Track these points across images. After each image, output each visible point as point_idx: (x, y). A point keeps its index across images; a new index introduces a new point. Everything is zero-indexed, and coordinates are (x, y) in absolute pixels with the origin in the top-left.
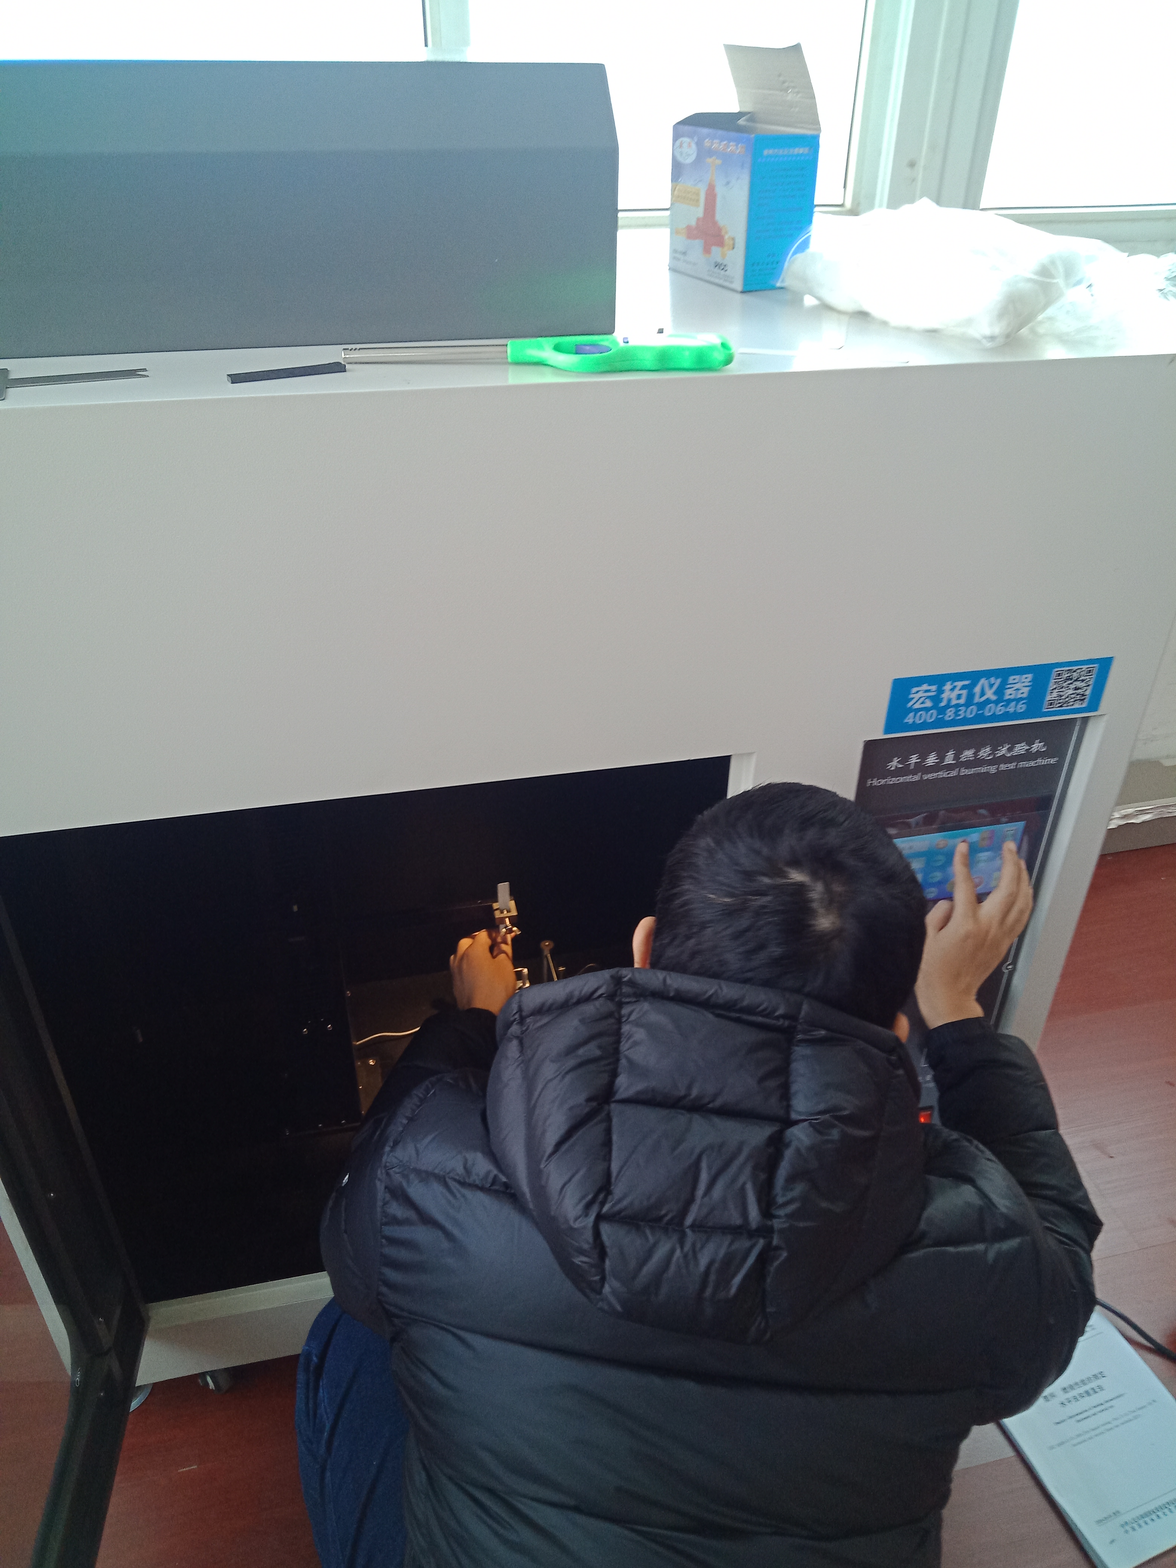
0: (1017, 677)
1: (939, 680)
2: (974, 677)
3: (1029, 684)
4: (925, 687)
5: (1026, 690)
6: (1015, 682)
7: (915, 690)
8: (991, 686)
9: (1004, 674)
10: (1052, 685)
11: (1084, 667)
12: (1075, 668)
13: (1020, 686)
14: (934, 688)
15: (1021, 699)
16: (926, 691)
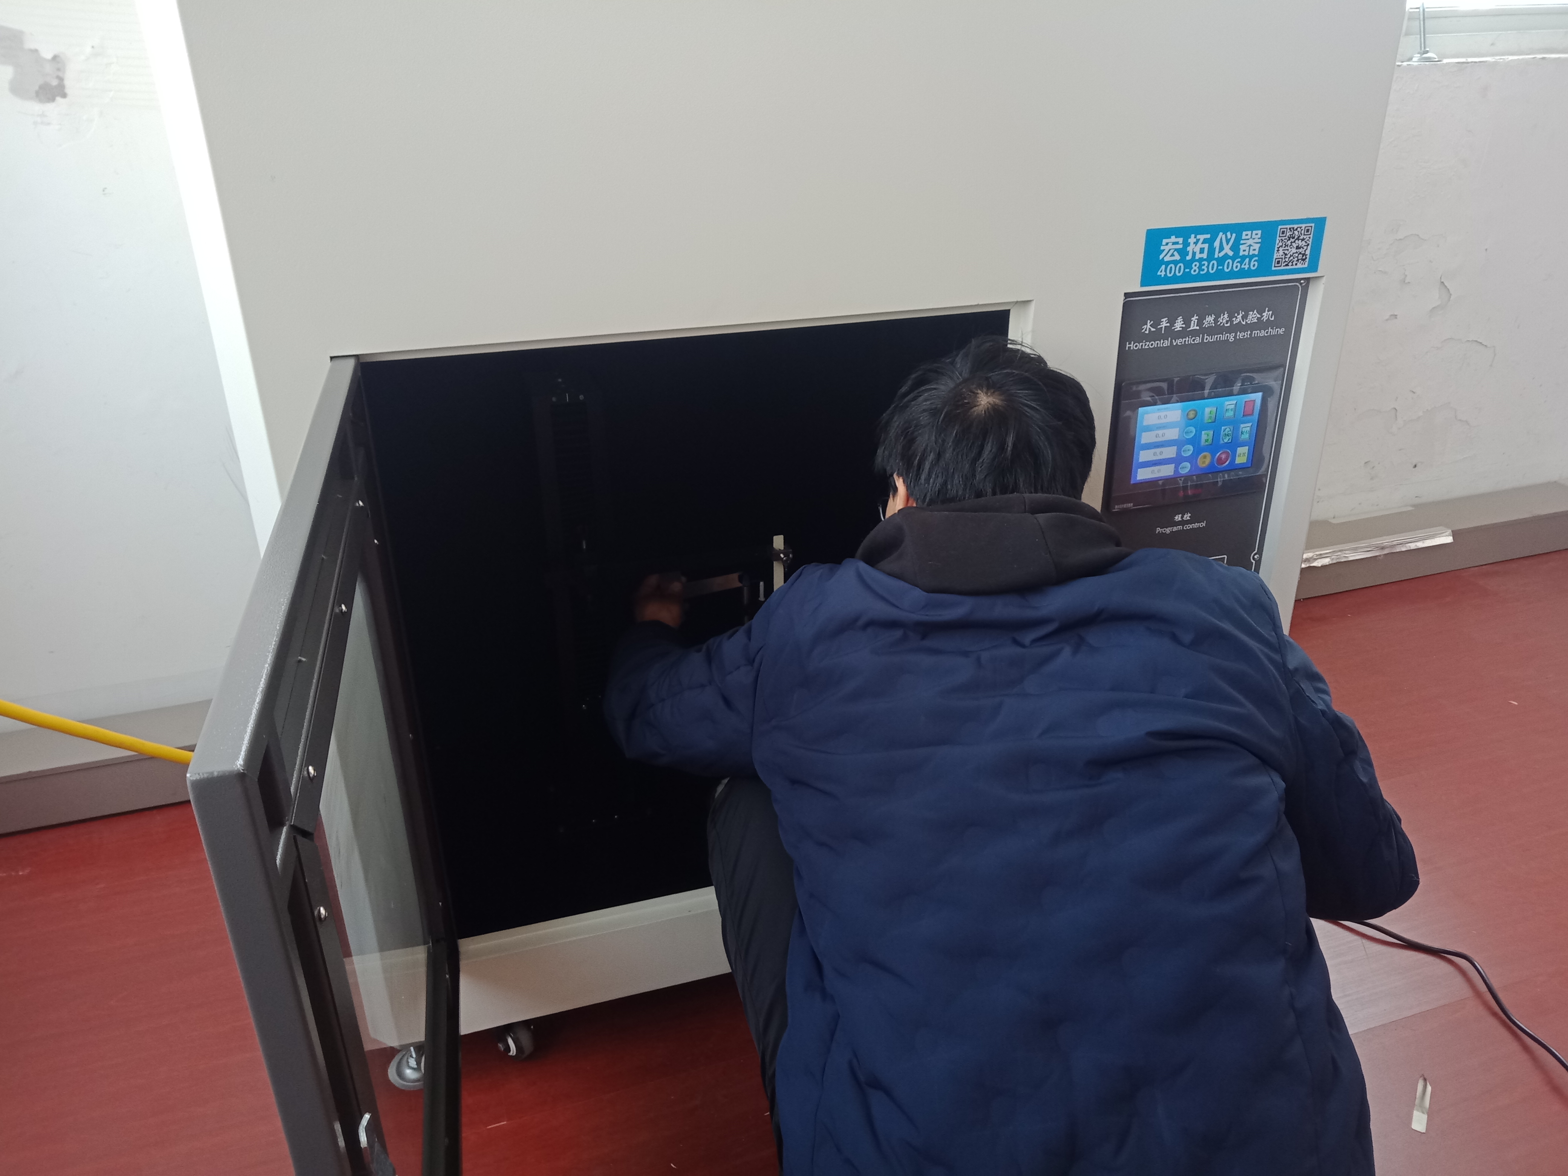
0: (1249, 233)
1: (1184, 232)
2: (1213, 230)
3: (1260, 240)
4: (1173, 239)
5: (1257, 246)
6: (1247, 237)
7: (1165, 241)
8: (1228, 241)
9: (1238, 229)
10: (1278, 243)
11: (1303, 226)
12: (1295, 226)
13: (1252, 243)
14: (1180, 240)
15: (1254, 255)
16: (1174, 243)
